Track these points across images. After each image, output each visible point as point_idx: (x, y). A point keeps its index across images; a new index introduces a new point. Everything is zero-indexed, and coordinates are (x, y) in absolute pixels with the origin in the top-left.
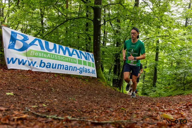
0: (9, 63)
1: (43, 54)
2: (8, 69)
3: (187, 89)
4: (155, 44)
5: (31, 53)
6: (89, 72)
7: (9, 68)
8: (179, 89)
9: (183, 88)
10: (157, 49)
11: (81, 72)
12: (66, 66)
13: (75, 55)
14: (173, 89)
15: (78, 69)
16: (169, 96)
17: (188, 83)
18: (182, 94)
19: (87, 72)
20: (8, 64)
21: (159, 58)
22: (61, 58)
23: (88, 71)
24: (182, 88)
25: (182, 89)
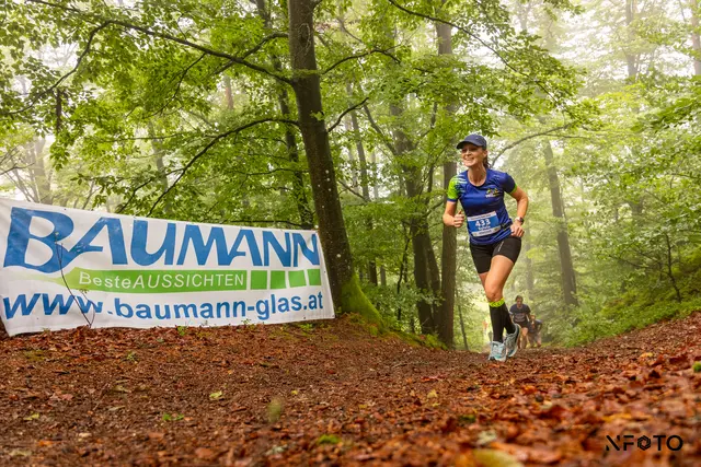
0: (10, 314)
1: (117, 280)
2: (8, 337)
3: (691, 293)
4: (541, 160)
5: (82, 277)
6: (297, 306)
7: (12, 333)
8: (662, 299)
9: (673, 292)
10: (553, 178)
11: (264, 316)
12: (203, 306)
13: (244, 254)
14: (637, 305)
15: (251, 309)
16: (627, 332)
17: (689, 272)
18: (672, 316)
19: (287, 309)
20: (8, 318)
21: (569, 206)
22: (185, 280)
23: (291, 304)
24: (671, 294)
25: (672, 298)
